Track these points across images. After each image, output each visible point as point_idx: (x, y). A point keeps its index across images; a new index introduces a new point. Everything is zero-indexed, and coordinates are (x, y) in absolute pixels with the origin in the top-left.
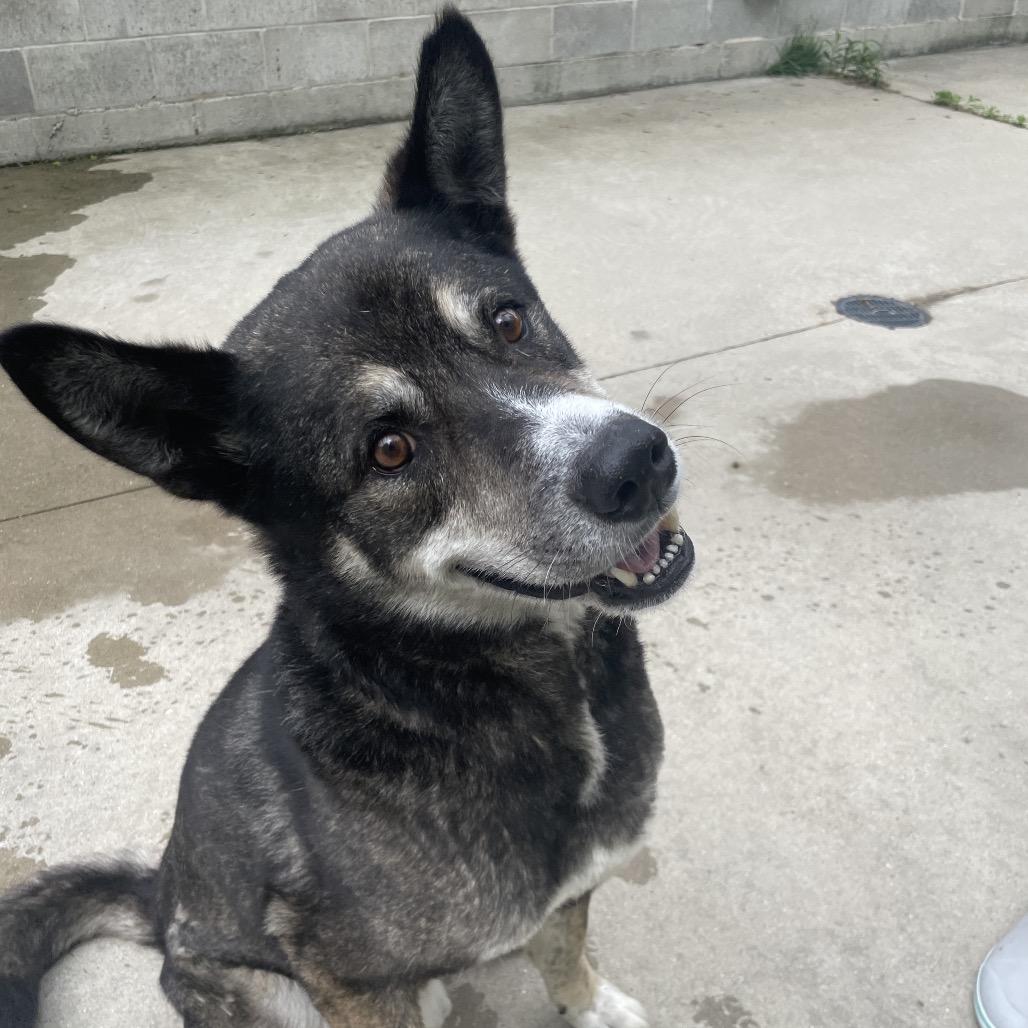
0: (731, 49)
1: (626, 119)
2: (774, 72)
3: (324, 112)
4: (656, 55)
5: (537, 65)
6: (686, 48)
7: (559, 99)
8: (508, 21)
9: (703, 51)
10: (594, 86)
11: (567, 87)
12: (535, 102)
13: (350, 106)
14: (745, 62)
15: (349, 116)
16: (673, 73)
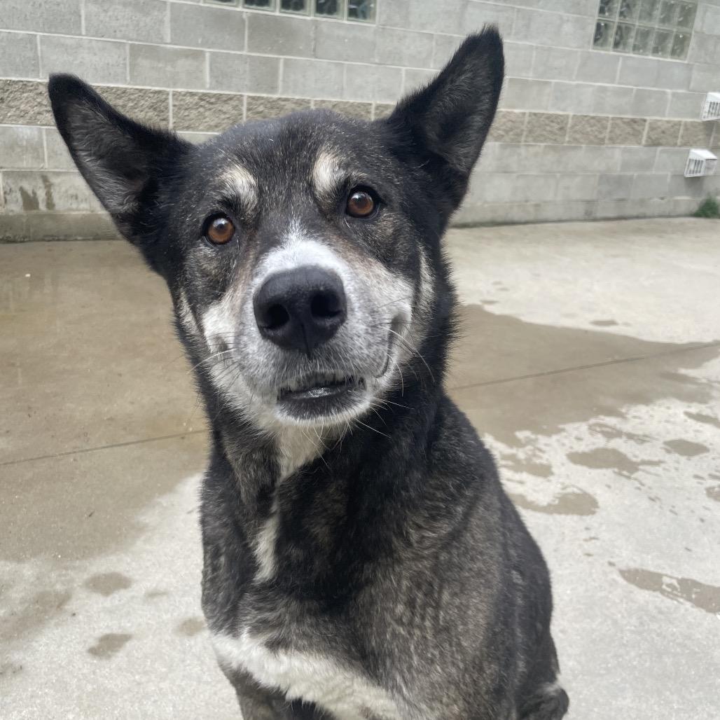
0: (677, 202)
1: (638, 231)
2: (697, 215)
3: (488, 216)
4: (642, 202)
5: (588, 202)
6: (656, 200)
7: (595, 220)
8: (578, 180)
9: (663, 201)
10: (611, 215)
11: (599, 214)
12: (585, 220)
13: (500, 215)
14: (683, 209)
15: (499, 220)
16: (648, 213)
